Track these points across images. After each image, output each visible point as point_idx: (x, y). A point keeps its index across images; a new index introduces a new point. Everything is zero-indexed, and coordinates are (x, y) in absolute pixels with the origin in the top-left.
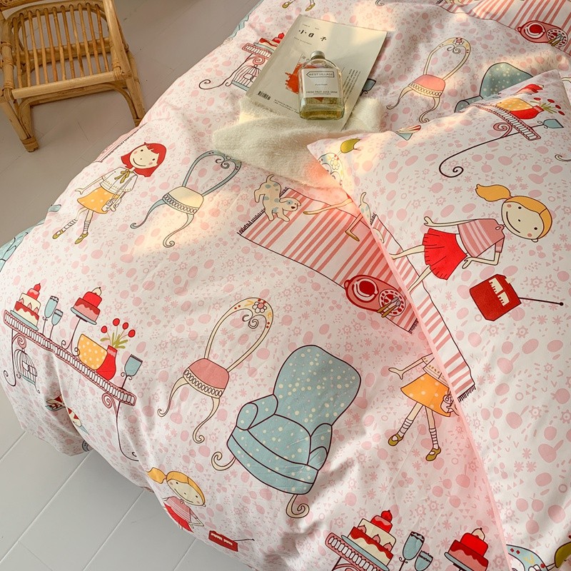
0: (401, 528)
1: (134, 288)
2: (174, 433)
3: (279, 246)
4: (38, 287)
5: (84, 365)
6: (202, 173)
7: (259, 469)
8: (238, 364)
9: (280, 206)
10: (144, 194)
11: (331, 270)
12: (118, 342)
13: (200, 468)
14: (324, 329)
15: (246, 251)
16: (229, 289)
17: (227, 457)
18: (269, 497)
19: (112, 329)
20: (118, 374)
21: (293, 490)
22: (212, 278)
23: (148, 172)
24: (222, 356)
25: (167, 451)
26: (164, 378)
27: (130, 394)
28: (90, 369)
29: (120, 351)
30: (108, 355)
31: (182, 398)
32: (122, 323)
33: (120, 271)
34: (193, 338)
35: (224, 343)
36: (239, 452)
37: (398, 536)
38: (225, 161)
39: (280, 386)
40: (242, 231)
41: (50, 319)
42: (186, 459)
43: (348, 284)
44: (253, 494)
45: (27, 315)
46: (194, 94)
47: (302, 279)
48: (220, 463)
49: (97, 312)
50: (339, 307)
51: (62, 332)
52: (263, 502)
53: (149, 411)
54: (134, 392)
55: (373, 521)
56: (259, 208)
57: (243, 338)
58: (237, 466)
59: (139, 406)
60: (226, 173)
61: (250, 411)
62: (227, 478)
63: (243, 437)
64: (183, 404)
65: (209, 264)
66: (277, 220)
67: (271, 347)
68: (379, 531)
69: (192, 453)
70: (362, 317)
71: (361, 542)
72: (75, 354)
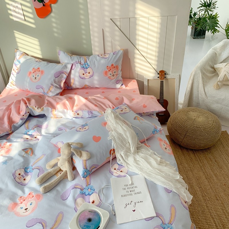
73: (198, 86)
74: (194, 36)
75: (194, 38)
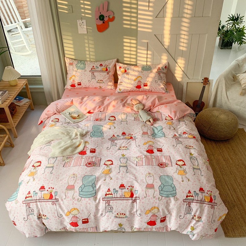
0: (112, 190)
1: (50, 182)
2: (69, 201)
3: (72, 165)
4: (29, 192)
5: (46, 199)
6: (51, 161)
7: (86, 196)
8: (75, 183)
9: (68, 160)
10: (42, 169)
11: (82, 164)
12: (51, 191)
13: (76, 204)
14: (86, 173)
15: (66, 169)
16: (67, 175)
17: (80, 198)
18: (90, 200)
19: (49, 190)
20: (54, 196)
21: (93, 196)
22: (63, 175)
23: (40, 166)
24: (71, 183)
25: (68, 205)
26: (63, 192)
27: (57, 199)
28: (47, 199)
29: (52, 192)
30: (50, 194)
31: (68, 193)
32: (50, 188)
33: (45, 181)
34: (65, 183)
35: (70, 182)
36: (82, 196)
37: (112, 191)
38: (54, 158)
39: (83, 182)
40: (63, 166)
41: (35, 196)
42: (73, 204)
43: (86, 165)
44: (87, 202)
45: (29, 198)
46: (40, 151)
47: (78, 168)
48: (79, 200)
49: (45, 188)
50: (87, 169)
51: (39, 196)
52: (89, 202)
53: (62, 200)
54: (58, 198)
55: (107, 191)
56: (64, 162)
57: (73, 180)
58: (83, 199)
59: (60, 200)
60: (55, 159)
61: (81, 188)
62: (82, 202)
63: (81, 193)
64: (68, 194)
65: (61, 173)
66: (69, 163)
67: (79, 179)
68: (109, 192)
69: (73, 202)
70: (90, 168)
71: (107, 196)
72: (43, 198)
73: (222, 91)
74: (222, 46)
75: (221, 49)
